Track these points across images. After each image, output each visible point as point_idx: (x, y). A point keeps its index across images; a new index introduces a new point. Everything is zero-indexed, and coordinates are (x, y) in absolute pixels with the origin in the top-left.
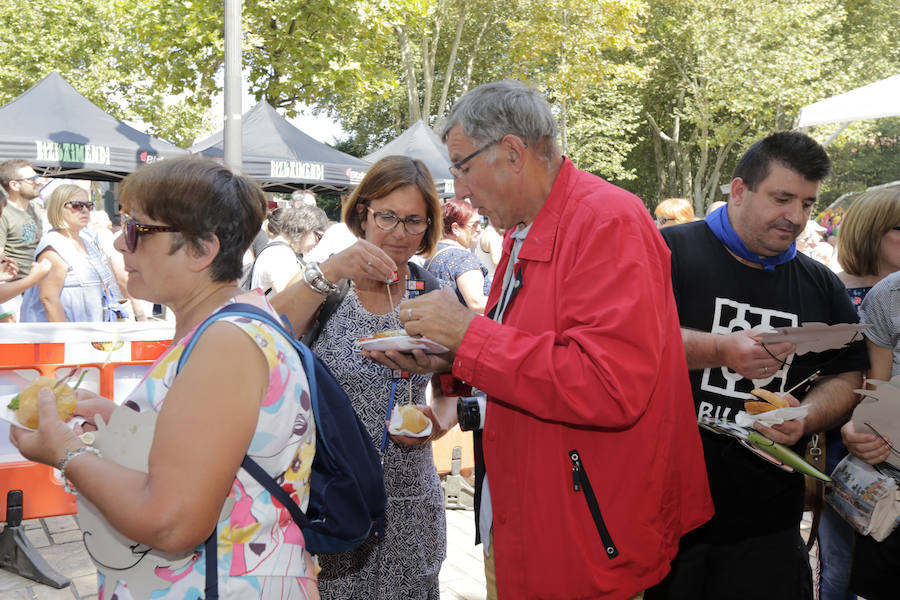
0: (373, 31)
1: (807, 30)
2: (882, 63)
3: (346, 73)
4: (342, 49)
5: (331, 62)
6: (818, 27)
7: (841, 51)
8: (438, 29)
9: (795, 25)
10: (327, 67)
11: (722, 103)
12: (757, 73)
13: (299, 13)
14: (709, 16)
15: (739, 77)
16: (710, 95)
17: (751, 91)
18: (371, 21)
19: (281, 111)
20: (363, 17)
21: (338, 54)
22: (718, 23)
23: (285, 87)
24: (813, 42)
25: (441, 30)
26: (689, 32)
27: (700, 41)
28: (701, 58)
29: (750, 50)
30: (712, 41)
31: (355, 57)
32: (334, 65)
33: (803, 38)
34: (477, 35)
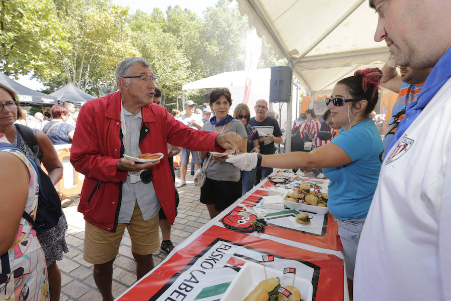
0: (48, 52)
1: (182, 66)
2: (199, 76)
3: (38, 65)
4: (36, 57)
5: (31, 61)
6: (185, 66)
7: (190, 72)
8: (76, 55)
9: (180, 65)
10: (29, 63)
11: (164, 83)
12: (172, 76)
13: (15, 42)
14: (159, 60)
15: (168, 77)
16: (161, 81)
17: (171, 80)
18: (46, 48)
19: (11, 77)
20: (43, 47)
21: (34, 58)
22: (161, 61)
23: (12, 69)
24: (184, 69)
25: (77, 56)
26: (154, 64)
27: (157, 66)
28: (158, 71)
29: (170, 70)
30: (160, 67)
31: (42, 60)
32: (32, 62)
33: (182, 68)
34: (90, 58)
